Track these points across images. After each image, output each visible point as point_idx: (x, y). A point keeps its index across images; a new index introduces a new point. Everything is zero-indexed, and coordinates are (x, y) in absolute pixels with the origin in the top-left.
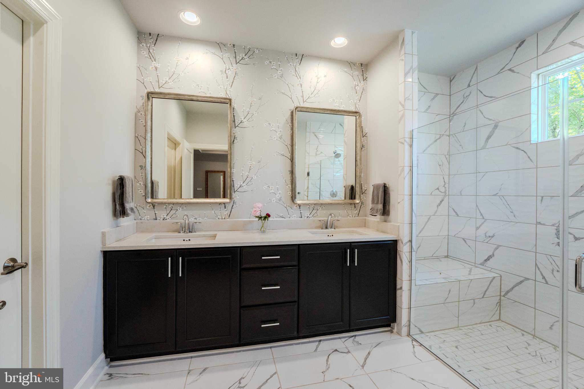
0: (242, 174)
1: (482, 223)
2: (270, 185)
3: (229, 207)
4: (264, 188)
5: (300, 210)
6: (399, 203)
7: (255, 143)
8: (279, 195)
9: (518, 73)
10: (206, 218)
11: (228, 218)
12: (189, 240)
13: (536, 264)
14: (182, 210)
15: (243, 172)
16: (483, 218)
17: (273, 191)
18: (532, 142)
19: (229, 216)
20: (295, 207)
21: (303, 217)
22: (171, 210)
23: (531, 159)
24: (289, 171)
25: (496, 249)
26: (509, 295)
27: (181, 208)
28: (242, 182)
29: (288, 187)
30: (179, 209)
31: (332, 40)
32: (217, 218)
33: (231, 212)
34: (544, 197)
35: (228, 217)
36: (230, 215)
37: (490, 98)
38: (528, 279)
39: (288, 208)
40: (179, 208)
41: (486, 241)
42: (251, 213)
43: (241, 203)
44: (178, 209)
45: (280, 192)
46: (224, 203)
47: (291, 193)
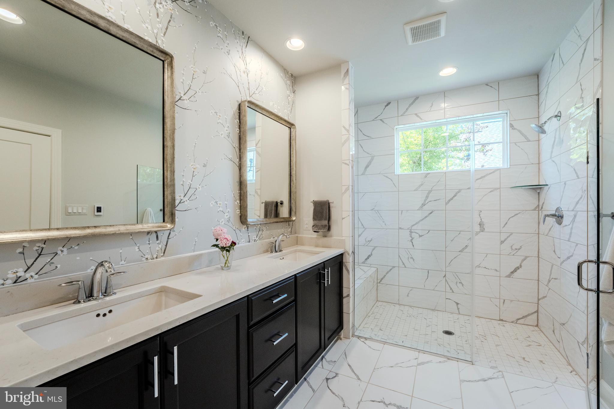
0: (182, 183)
1: (363, 232)
2: (217, 200)
3: (163, 237)
4: (211, 204)
5: (248, 233)
6: (343, 219)
7: (199, 136)
8: (227, 214)
9: (386, 124)
10: (123, 262)
11: (162, 256)
12: (110, 311)
13: (399, 256)
14: (68, 253)
15: (184, 179)
16: (364, 228)
17: (221, 209)
18: (395, 174)
19: (164, 253)
20: (243, 229)
21: (251, 241)
22: (40, 255)
23: (395, 185)
24: (237, 182)
25: (374, 249)
26: (383, 281)
27: (65, 249)
28: (183, 195)
29: (236, 203)
30: (62, 251)
31: (288, 40)
32: (144, 259)
33: (166, 246)
34: (403, 211)
35: (162, 254)
36: (165, 250)
37: (367, 137)
38: (394, 267)
39: (237, 231)
40: (61, 248)
41: (366, 245)
42: (195, 243)
43: (181, 229)
44: (59, 252)
45: (228, 210)
46: (155, 232)
47: (239, 211)
